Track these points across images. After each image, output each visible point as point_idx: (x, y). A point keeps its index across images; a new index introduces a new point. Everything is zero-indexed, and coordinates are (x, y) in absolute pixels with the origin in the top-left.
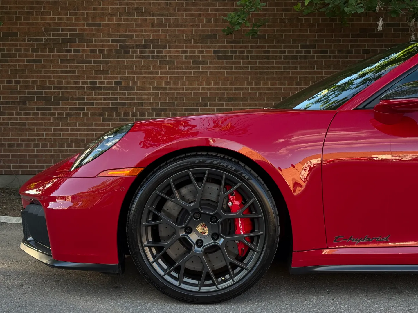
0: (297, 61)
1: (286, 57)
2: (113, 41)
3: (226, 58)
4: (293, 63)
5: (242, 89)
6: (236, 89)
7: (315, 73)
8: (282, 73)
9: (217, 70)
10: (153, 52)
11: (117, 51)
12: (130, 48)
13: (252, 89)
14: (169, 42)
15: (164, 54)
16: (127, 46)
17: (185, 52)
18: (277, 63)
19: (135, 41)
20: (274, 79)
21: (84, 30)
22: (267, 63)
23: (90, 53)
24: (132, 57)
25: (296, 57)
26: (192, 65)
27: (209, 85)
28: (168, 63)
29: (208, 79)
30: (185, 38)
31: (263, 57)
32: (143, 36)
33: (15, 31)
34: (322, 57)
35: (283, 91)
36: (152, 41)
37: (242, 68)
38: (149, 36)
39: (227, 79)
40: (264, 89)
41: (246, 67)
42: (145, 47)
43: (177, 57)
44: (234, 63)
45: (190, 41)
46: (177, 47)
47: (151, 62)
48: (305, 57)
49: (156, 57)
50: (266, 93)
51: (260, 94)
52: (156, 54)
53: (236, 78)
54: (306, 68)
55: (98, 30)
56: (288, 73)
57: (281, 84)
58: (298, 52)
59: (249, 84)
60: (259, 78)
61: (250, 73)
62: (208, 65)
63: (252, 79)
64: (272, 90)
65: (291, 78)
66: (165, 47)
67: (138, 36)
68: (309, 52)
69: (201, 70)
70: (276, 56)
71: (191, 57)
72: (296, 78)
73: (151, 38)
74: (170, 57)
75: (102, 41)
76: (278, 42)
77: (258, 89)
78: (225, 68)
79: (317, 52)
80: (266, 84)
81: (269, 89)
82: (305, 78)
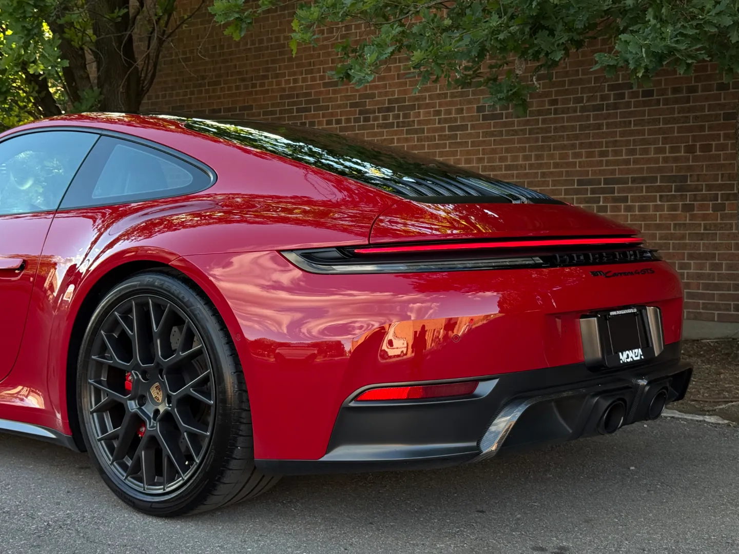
0: (602, 114)
1: (583, 109)
2: (352, 105)
3: (493, 117)
4: (596, 117)
5: (516, 167)
6: (508, 168)
7: (632, 133)
8: (576, 137)
9: (481, 139)
10: (398, 116)
11: (357, 120)
12: (370, 113)
13: (531, 166)
14: (417, 99)
15: (411, 119)
16: (368, 112)
17: (438, 113)
18: (570, 119)
19: (378, 103)
20: (564, 147)
21: (320, 93)
22: (555, 120)
23: (327, 125)
24: (372, 127)
25: (599, 108)
26: (447, 133)
27: (470, 164)
28: (416, 131)
29: (468, 153)
30: (438, 92)
31: (548, 112)
32: (386, 94)
33: (251, 103)
34: (645, 104)
35: (578, 168)
36: (397, 101)
37: (515, 132)
38: (393, 93)
39: (494, 151)
40: (548, 165)
41: (521, 130)
42: (389, 109)
43: (427, 122)
44: (505, 125)
45: (445, 95)
46: (428, 106)
47: (396, 133)
48: (616, 106)
49: (401, 125)
50: (551, 173)
51: (543, 174)
52: (401, 120)
53: (507, 150)
54: (616, 125)
55: (335, 92)
56: (588, 136)
57: (577, 155)
58: (603, 98)
59: (526, 158)
60: (542, 148)
61: (528, 140)
62: (469, 131)
63: (531, 149)
64: (562, 167)
65: (591, 145)
66: (413, 107)
67: (380, 94)
68: (622, 96)
69: (459, 140)
70: (568, 108)
71: (446, 121)
72: (600, 145)
73: (396, 96)
74: (420, 122)
75: (339, 106)
76: (571, 83)
77: (540, 166)
78: (492, 134)
79: (635, 95)
80: (551, 157)
81: (556, 165)
82: (615, 143)
